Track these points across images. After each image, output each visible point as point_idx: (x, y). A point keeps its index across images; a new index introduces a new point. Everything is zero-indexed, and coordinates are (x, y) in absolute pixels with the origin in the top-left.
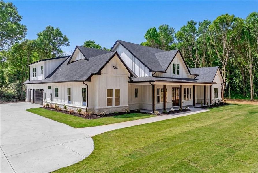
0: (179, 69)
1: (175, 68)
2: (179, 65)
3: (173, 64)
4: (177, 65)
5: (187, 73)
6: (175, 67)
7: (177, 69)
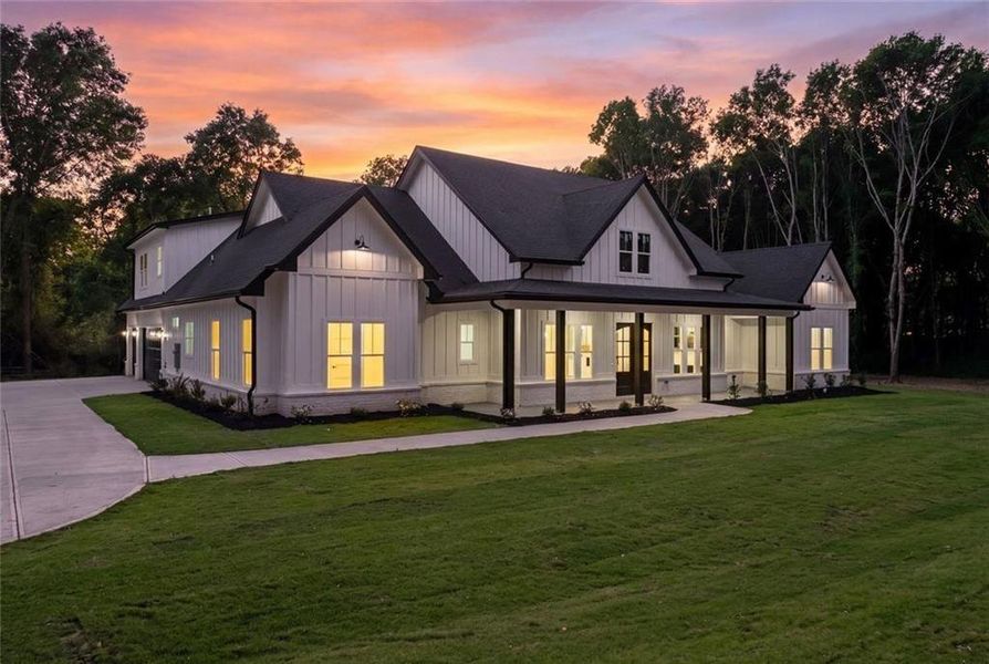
0: (648, 250)
1: (630, 248)
2: (648, 236)
3: (622, 232)
4: (640, 235)
5: (686, 267)
6: (630, 242)
7: (640, 250)
